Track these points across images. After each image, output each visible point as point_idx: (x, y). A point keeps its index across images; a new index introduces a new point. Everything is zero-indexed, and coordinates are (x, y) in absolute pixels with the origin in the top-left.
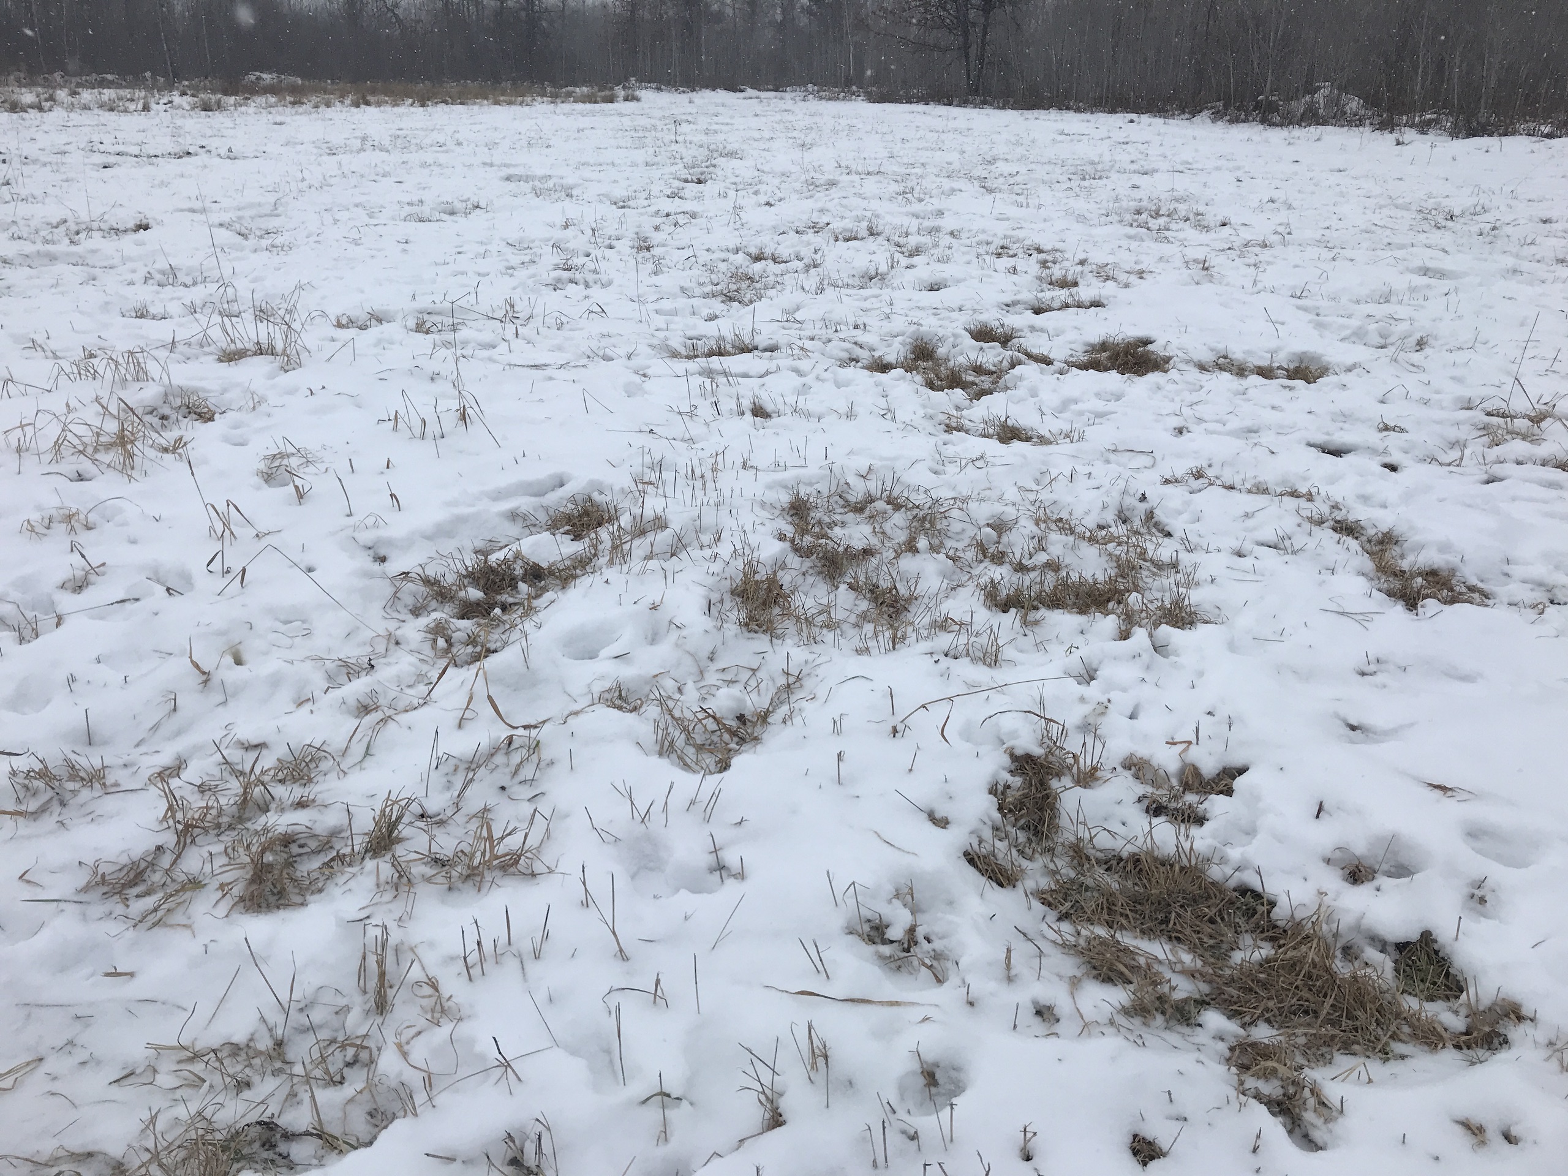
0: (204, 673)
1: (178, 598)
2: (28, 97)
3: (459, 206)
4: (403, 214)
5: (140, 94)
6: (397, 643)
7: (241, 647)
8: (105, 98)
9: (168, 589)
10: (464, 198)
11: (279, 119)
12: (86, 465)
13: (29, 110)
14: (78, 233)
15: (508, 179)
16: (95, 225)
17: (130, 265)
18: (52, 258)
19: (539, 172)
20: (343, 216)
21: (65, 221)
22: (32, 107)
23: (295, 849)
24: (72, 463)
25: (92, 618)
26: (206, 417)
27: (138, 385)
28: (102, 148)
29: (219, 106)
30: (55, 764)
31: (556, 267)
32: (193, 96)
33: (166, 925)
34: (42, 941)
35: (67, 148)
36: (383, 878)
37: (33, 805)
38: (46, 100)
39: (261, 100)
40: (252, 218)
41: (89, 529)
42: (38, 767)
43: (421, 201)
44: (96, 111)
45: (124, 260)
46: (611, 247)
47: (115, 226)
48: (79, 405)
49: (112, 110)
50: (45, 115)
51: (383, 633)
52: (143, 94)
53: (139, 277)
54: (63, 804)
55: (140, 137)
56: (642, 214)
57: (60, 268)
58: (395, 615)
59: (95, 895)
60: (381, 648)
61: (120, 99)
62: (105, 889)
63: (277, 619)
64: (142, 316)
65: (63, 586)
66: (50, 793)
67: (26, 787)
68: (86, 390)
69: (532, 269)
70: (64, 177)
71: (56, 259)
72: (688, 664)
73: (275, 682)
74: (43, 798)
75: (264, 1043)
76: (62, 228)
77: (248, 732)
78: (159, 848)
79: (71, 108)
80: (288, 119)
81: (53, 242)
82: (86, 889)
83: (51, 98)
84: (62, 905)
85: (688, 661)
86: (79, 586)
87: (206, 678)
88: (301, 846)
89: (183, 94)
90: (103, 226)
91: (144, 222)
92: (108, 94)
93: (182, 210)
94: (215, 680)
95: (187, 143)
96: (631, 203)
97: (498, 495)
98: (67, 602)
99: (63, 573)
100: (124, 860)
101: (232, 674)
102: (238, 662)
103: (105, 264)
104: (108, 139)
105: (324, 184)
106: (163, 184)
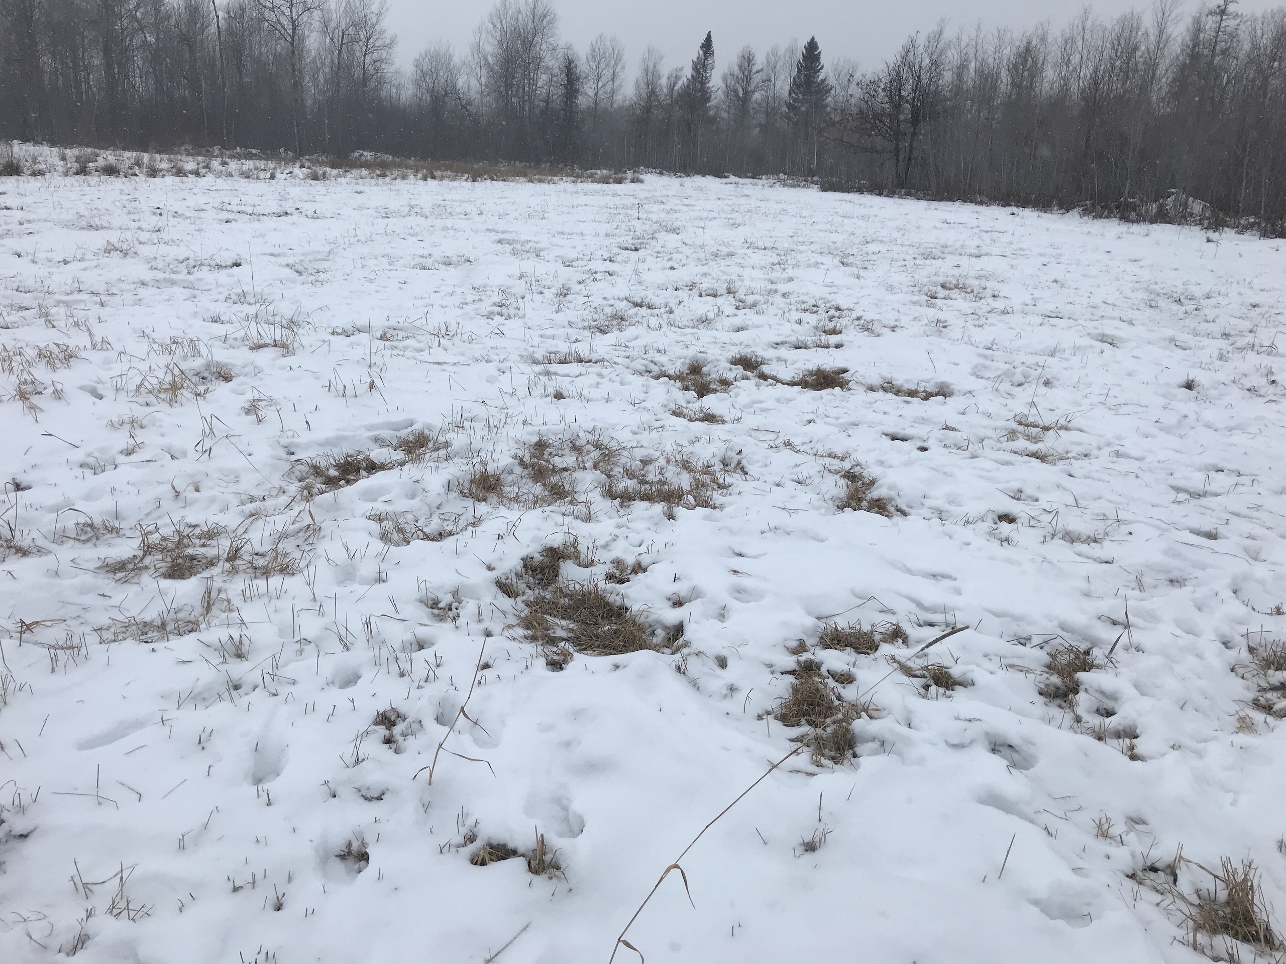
0: (176, 492)
1: (176, 461)
2: (190, 165)
3: (454, 259)
4: (412, 263)
5: (271, 165)
6: (284, 492)
7: (200, 484)
8: (245, 168)
9: (172, 456)
10: (461, 254)
11: (359, 188)
12: (152, 399)
13: (190, 175)
14: (194, 267)
15: (500, 242)
16: (207, 262)
17: (220, 289)
18: (173, 283)
19: (523, 238)
20: (372, 262)
21: (188, 259)
22: (191, 172)
23: (195, 562)
24: (144, 397)
25: (131, 467)
26: (227, 379)
27: (193, 358)
28: (229, 207)
29: (324, 176)
30: (97, 521)
31: (494, 305)
32: (309, 168)
33: (130, 583)
34: (77, 581)
35: (205, 207)
36: (225, 569)
37: (83, 538)
38: (204, 168)
39: (355, 172)
40: (310, 261)
41: (142, 428)
42: (90, 522)
43: (430, 255)
44: (236, 178)
45: (218, 285)
46: (541, 293)
47: (219, 263)
48: (156, 368)
49: (248, 177)
50: (199, 179)
51: (278, 486)
52: (272, 166)
53: (222, 297)
54: (98, 539)
55: (257, 201)
56: (576, 271)
57: (176, 289)
58: (289, 480)
59: (103, 571)
60: (274, 493)
61: (256, 169)
62: (107, 569)
63: (223, 474)
64: (216, 322)
65: (121, 452)
66: (93, 534)
67: (82, 529)
68: (165, 359)
69: (479, 305)
70: (197, 228)
71: (176, 283)
72: (426, 510)
73: (212, 500)
74: (89, 535)
75: (158, 622)
76: (185, 263)
77: (191, 520)
78: (134, 556)
79: (219, 175)
80: (366, 189)
81: (177, 273)
82: (99, 568)
83: (207, 167)
84: (87, 571)
85: (426, 508)
86: (129, 452)
87: (177, 494)
88: (199, 561)
89: (302, 166)
90: (213, 263)
91: (239, 261)
92: (249, 164)
93: (265, 254)
94: (182, 496)
95: (288, 206)
96: (573, 264)
97: (370, 428)
98: (122, 459)
99: (123, 446)
100: (119, 559)
101: (191, 495)
102: (197, 490)
103: (205, 288)
104: (235, 201)
105: (370, 240)
106: (262, 236)
